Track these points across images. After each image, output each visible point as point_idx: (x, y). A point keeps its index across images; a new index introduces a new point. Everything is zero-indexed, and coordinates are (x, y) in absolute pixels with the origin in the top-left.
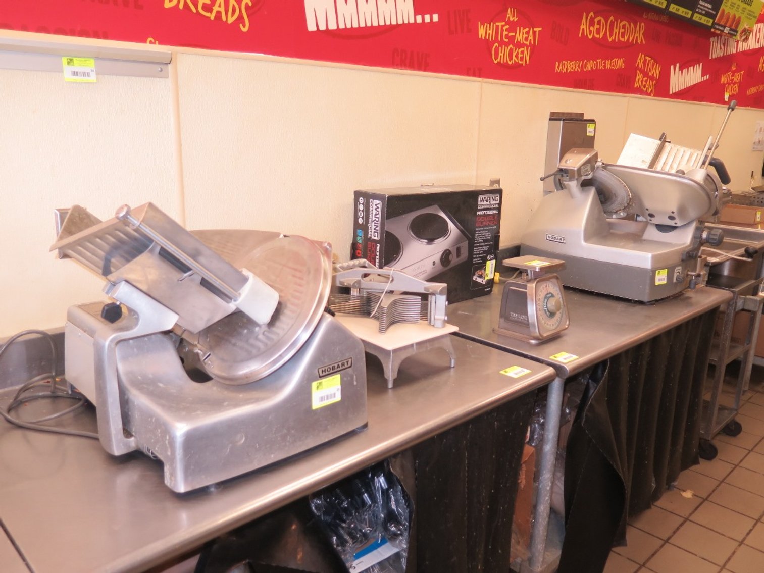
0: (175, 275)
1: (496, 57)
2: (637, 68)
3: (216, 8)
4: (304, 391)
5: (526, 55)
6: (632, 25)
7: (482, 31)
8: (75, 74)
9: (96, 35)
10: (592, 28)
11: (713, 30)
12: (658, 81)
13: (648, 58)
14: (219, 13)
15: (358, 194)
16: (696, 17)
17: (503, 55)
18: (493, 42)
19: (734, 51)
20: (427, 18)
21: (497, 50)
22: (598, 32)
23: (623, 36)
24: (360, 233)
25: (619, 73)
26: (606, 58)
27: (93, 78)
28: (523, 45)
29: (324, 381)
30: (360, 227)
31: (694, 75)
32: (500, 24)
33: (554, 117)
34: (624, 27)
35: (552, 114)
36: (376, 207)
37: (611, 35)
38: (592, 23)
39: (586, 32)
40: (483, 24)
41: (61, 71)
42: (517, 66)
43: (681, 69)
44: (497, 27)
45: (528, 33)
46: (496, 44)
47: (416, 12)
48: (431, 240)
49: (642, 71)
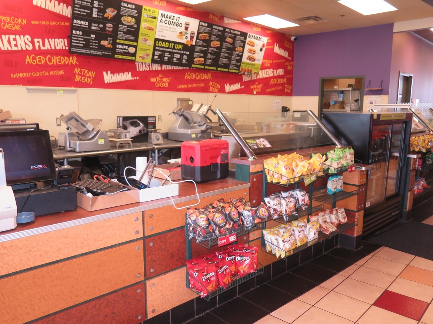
0: (77, 123)
1: (157, 85)
2: (210, 86)
3: (85, 80)
4: (97, 141)
5: (167, 85)
6: (206, 74)
7: (152, 80)
8: (59, 93)
9: (63, 87)
10: (190, 76)
11: (240, 74)
12: (219, 89)
13: (214, 83)
14: (86, 81)
15: (118, 117)
16: (230, 71)
17: (159, 85)
18: (155, 82)
19: (256, 78)
20: (135, 78)
21: (157, 84)
22: (192, 77)
23: (202, 77)
24: (119, 125)
25: (202, 87)
26: (197, 83)
27: (63, 94)
28: (166, 82)
29: (101, 140)
30: (119, 124)
31: (237, 86)
32: (157, 78)
33: (178, 100)
34: (202, 75)
35: (178, 99)
36: (121, 118)
37: (197, 77)
38: (189, 75)
39: (188, 77)
40: (152, 78)
41: (57, 93)
42: (164, 87)
43: (229, 85)
44: (156, 79)
45: (167, 79)
46: (157, 83)
47: (132, 77)
48: (136, 127)
49: (212, 86)
